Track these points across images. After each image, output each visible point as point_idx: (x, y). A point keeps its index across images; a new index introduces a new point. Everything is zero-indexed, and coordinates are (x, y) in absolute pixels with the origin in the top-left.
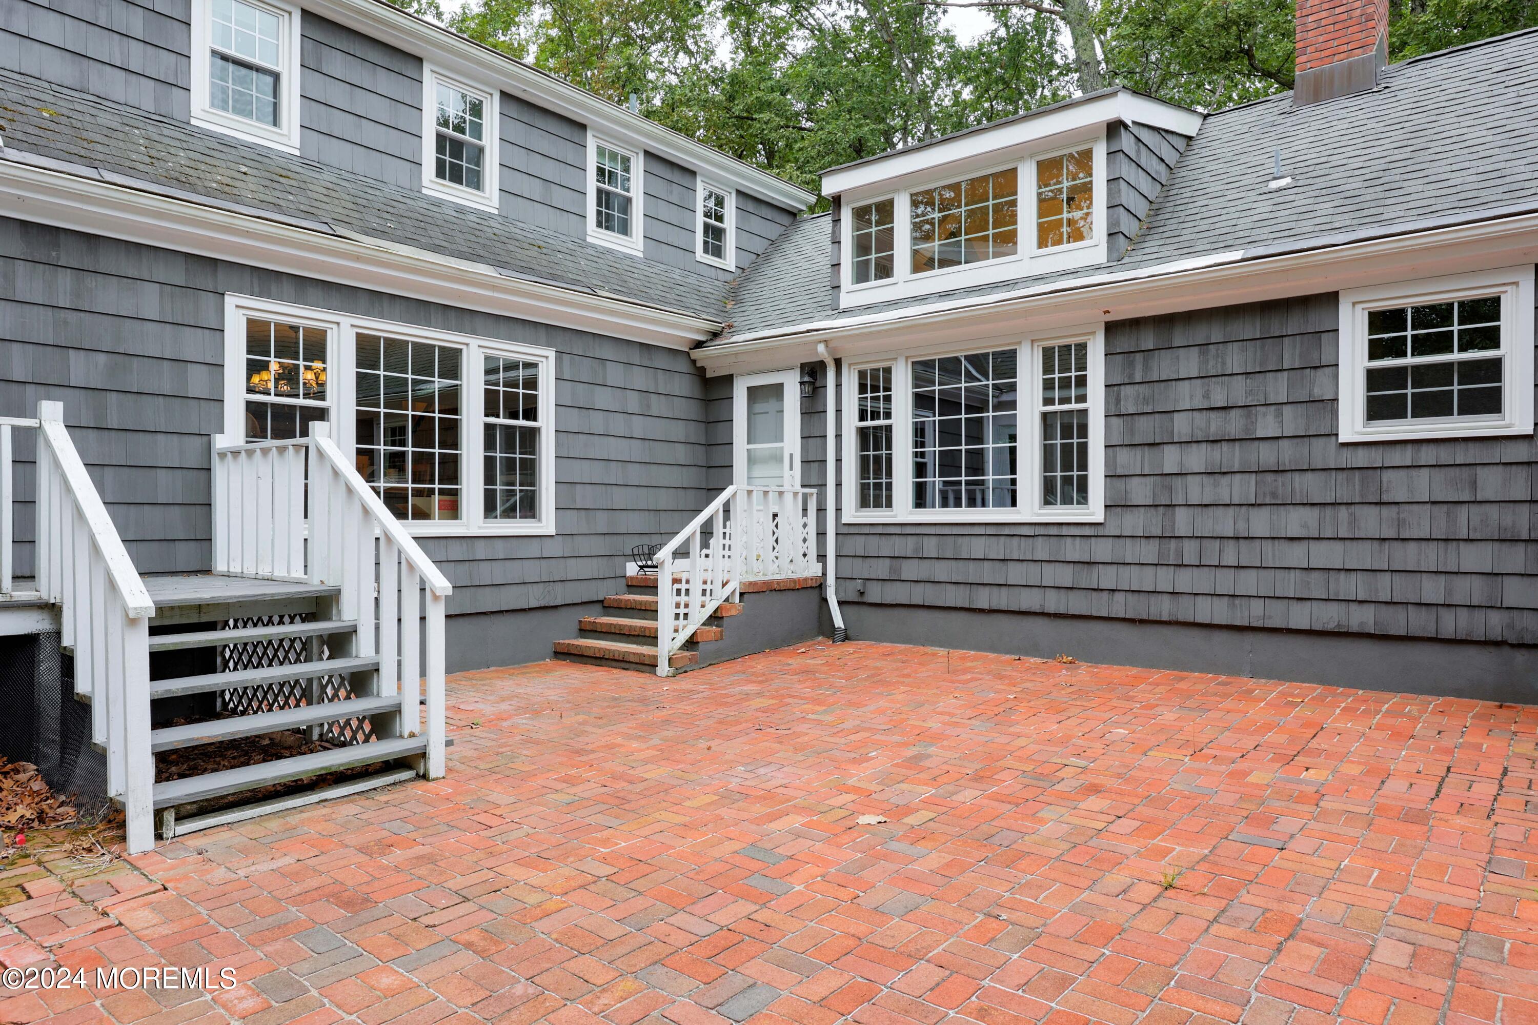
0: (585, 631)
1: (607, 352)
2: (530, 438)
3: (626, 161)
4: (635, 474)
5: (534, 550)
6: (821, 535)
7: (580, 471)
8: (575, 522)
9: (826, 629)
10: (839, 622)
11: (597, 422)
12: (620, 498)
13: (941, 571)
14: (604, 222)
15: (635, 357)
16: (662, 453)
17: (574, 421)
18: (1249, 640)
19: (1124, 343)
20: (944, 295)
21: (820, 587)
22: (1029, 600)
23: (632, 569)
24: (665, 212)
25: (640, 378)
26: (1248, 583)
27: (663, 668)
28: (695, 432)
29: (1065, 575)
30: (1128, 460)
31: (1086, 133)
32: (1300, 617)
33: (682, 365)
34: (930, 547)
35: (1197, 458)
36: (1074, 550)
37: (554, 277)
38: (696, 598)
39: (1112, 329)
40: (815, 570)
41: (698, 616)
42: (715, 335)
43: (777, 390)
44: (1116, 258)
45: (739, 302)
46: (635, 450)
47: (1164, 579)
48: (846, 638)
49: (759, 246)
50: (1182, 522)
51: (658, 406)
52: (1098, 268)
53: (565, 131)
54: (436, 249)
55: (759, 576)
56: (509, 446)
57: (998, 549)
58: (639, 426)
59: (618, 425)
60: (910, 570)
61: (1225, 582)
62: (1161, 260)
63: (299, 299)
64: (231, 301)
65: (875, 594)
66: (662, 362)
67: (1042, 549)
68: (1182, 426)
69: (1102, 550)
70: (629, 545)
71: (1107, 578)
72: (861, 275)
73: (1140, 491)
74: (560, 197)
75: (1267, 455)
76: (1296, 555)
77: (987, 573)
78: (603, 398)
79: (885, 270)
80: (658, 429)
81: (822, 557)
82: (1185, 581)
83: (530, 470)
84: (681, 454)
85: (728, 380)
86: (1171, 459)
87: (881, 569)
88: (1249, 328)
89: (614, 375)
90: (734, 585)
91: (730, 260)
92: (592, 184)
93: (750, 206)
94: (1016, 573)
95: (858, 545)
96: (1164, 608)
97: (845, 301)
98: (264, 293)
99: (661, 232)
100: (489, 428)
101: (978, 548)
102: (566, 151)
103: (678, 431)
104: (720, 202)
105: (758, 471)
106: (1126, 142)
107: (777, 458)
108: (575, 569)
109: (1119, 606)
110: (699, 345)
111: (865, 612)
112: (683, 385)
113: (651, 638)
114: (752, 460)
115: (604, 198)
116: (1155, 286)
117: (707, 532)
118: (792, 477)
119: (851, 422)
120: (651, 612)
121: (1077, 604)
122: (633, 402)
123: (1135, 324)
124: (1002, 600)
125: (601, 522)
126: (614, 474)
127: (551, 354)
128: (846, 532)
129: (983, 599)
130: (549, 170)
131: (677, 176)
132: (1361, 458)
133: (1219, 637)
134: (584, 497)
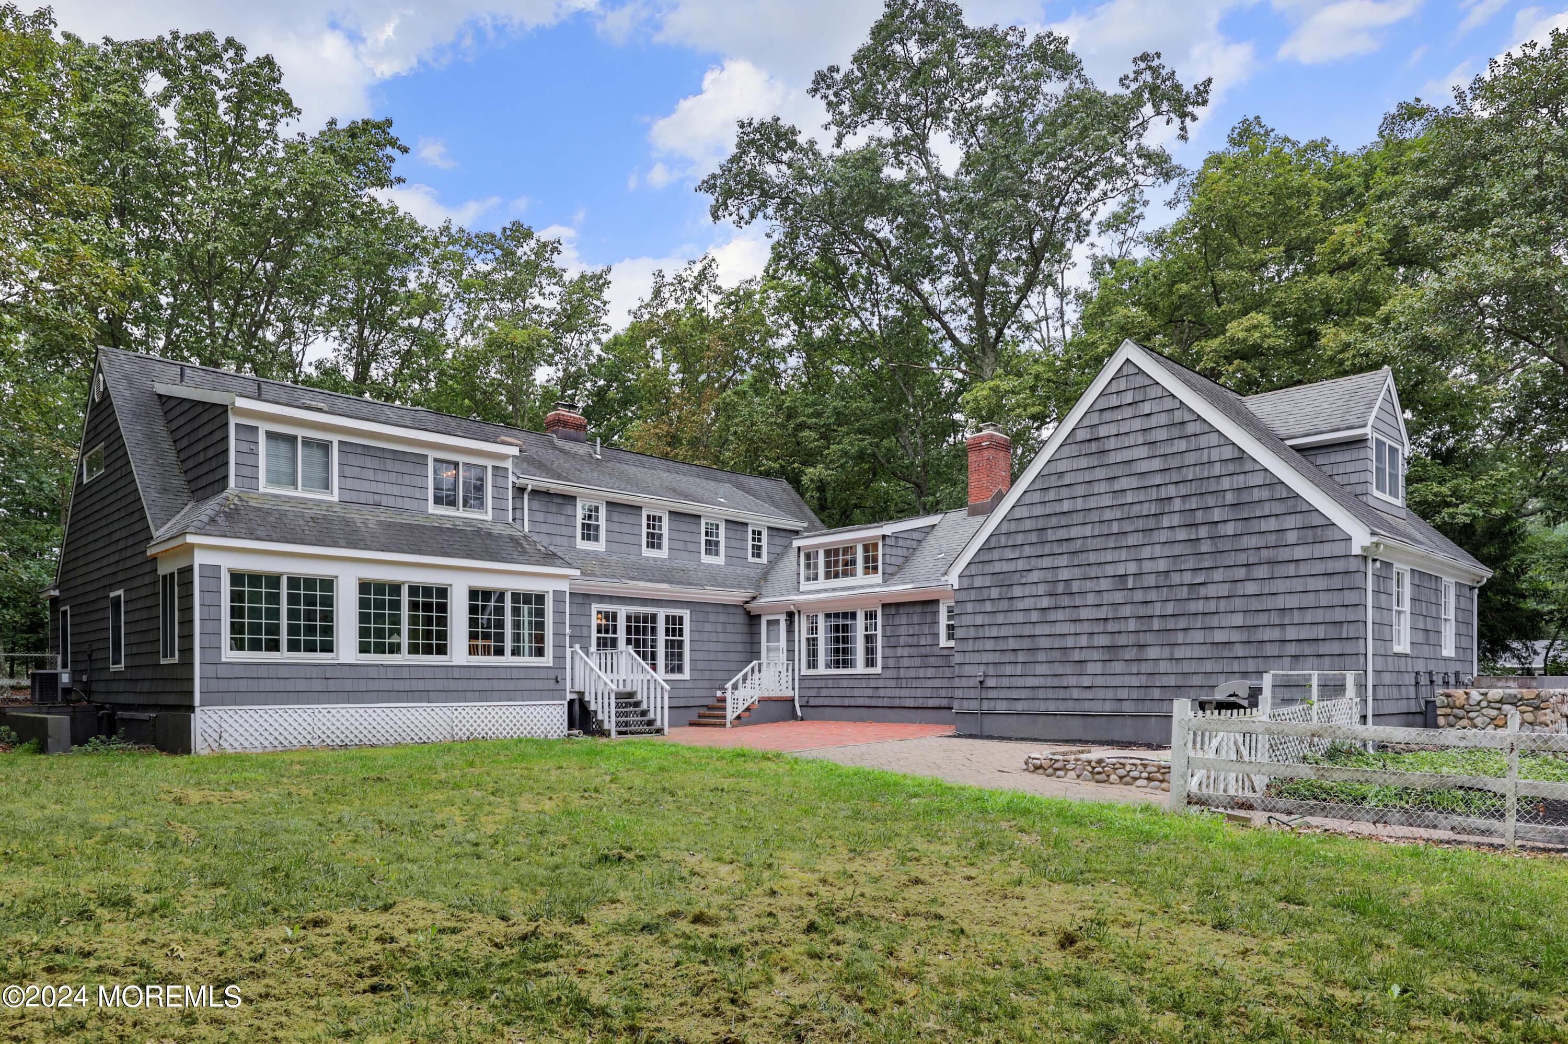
0: (700, 716)
1: (709, 609)
2: (681, 643)
3: (717, 526)
4: (720, 656)
5: (681, 685)
6: (793, 679)
7: (699, 656)
8: (697, 675)
9: (794, 717)
10: (799, 714)
11: (706, 636)
12: (714, 666)
13: (834, 692)
14: (708, 552)
15: (720, 609)
16: (732, 647)
17: (697, 636)
18: (919, 711)
19: (887, 612)
20: (834, 590)
21: (793, 700)
22: (860, 702)
23: (719, 694)
24: (734, 544)
25: (722, 618)
26: (919, 693)
27: (728, 725)
28: (746, 638)
29: (869, 692)
30: (889, 652)
31: (876, 537)
32: (931, 703)
33: (741, 611)
34: (830, 683)
35: (906, 651)
36: (873, 683)
37: (690, 584)
38: (740, 702)
39: (884, 606)
40: (789, 693)
41: (742, 708)
42: (754, 598)
43: (777, 622)
44: (885, 581)
45: (766, 581)
46: (720, 647)
47: (897, 693)
48: (802, 719)
49: (778, 550)
50: (902, 673)
51: (730, 628)
52: (878, 585)
53: (692, 520)
54: (650, 581)
55: (766, 695)
56: (673, 647)
57: (852, 683)
58: (722, 637)
59: (714, 637)
60: (824, 692)
61: (913, 693)
62: (895, 585)
63: (610, 603)
64: (593, 606)
65: (812, 703)
66: (731, 610)
67: (864, 683)
68: (902, 640)
69: (881, 683)
70: (718, 684)
71: (882, 693)
72: (808, 579)
73: (891, 663)
74: (691, 547)
75: (923, 651)
76: (930, 683)
77: (848, 693)
78: (708, 627)
79: (816, 578)
80: (729, 638)
81: (793, 689)
82: (904, 693)
83: (680, 656)
84: (740, 647)
85: (759, 616)
86: (900, 651)
87: (814, 693)
88: (919, 609)
89: (712, 617)
90: (756, 698)
91: (764, 559)
92: (703, 538)
93: (775, 533)
94: (856, 692)
95: (806, 684)
96: (897, 703)
97: (802, 588)
98: (601, 603)
99: (733, 552)
100: (667, 641)
101: (845, 683)
102: (692, 528)
103: (738, 638)
104: (760, 533)
105: (771, 654)
106: (888, 541)
107: (778, 649)
108: (698, 693)
109: (886, 702)
110: (747, 602)
111: (809, 709)
112: (741, 619)
113: (724, 717)
114: (768, 649)
115: (708, 543)
116: (898, 593)
117: (745, 679)
118: (783, 656)
119: (804, 635)
120: (724, 709)
121: (874, 702)
122: (719, 628)
123: (890, 605)
124: (852, 702)
125: (707, 675)
126: (712, 656)
127: (688, 612)
128: (802, 678)
129: (847, 702)
130: (686, 537)
131: (739, 528)
132: (945, 652)
133: (912, 711)
134: (700, 666)
